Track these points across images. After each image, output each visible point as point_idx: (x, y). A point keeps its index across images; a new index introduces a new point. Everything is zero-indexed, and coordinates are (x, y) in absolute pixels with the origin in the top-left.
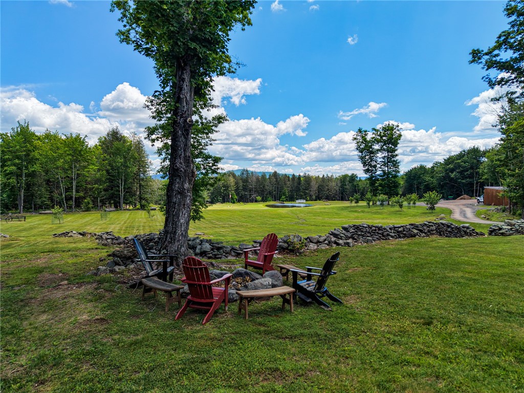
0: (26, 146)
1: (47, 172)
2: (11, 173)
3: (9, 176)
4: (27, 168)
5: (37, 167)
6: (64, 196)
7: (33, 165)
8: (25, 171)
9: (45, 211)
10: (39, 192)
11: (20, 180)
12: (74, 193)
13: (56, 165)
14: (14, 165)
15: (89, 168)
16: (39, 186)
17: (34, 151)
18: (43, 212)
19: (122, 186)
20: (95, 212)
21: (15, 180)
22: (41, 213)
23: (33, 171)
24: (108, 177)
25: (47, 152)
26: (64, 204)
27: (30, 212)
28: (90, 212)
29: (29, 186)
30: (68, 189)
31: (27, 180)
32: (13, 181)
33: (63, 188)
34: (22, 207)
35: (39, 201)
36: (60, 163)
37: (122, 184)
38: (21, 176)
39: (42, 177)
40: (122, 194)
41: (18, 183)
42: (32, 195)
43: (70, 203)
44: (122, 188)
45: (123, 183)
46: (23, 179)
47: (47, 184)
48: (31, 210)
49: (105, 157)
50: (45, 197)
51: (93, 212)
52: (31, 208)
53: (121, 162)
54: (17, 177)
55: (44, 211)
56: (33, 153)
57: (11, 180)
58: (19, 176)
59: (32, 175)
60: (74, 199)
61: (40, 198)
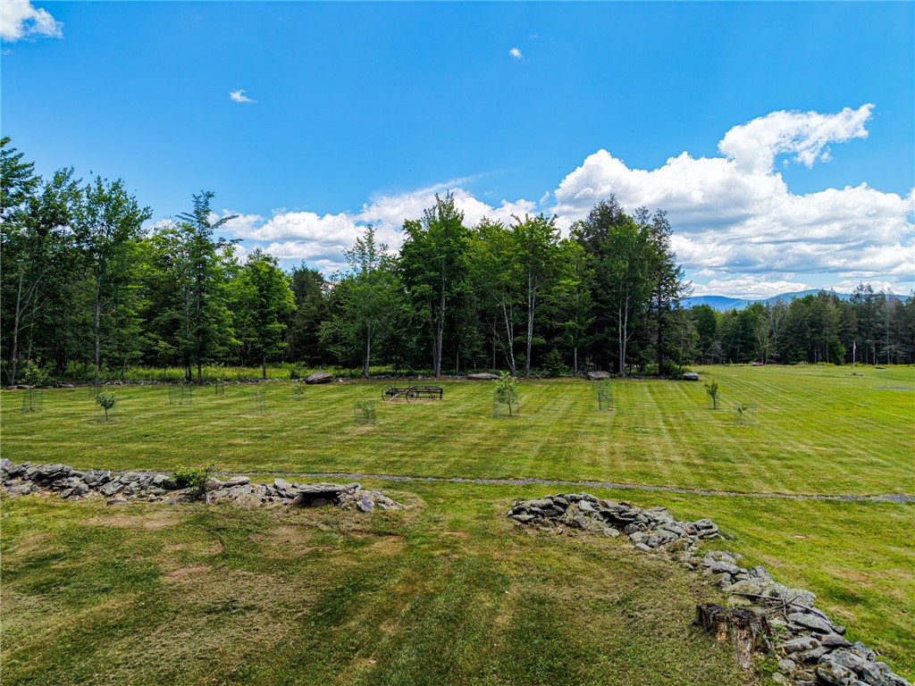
0: (448, 243)
1: (483, 295)
2: (422, 298)
3: (420, 303)
4: (449, 288)
5: (465, 286)
6: (511, 344)
7: (459, 282)
8: (445, 294)
9: (478, 373)
10: (468, 336)
11: (438, 311)
12: (530, 338)
13: (498, 280)
14: (429, 281)
15: (559, 285)
16: (469, 323)
17: (461, 254)
18: (474, 375)
19: (623, 324)
20: (569, 380)
21: (428, 312)
22: (470, 378)
23: (459, 294)
24: (595, 304)
25: (484, 254)
26: (511, 360)
27: (452, 374)
28: (560, 380)
29: (451, 323)
30: (520, 329)
31: (448, 310)
32: (426, 312)
33: (510, 328)
34: (439, 365)
35: (467, 353)
36: (505, 277)
37: (623, 320)
38: (438, 303)
39: (474, 305)
40: (623, 341)
41: (434, 316)
42: (457, 341)
43: (521, 359)
44: (622, 327)
45: (626, 318)
46: (441, 309)
47: (481, 319)
48: (454, 371)
49: (589, 260)
50: (478, 346)
51: (565, 380)
52: (454, 367)
53: (624, 270)
54: (433, 306)
55: (475, 373)
56: (460, 257)
57: (423, 311)
58: (436, 303)
59: (457, 301)
60: (529, 351)
61: (469, 348)
